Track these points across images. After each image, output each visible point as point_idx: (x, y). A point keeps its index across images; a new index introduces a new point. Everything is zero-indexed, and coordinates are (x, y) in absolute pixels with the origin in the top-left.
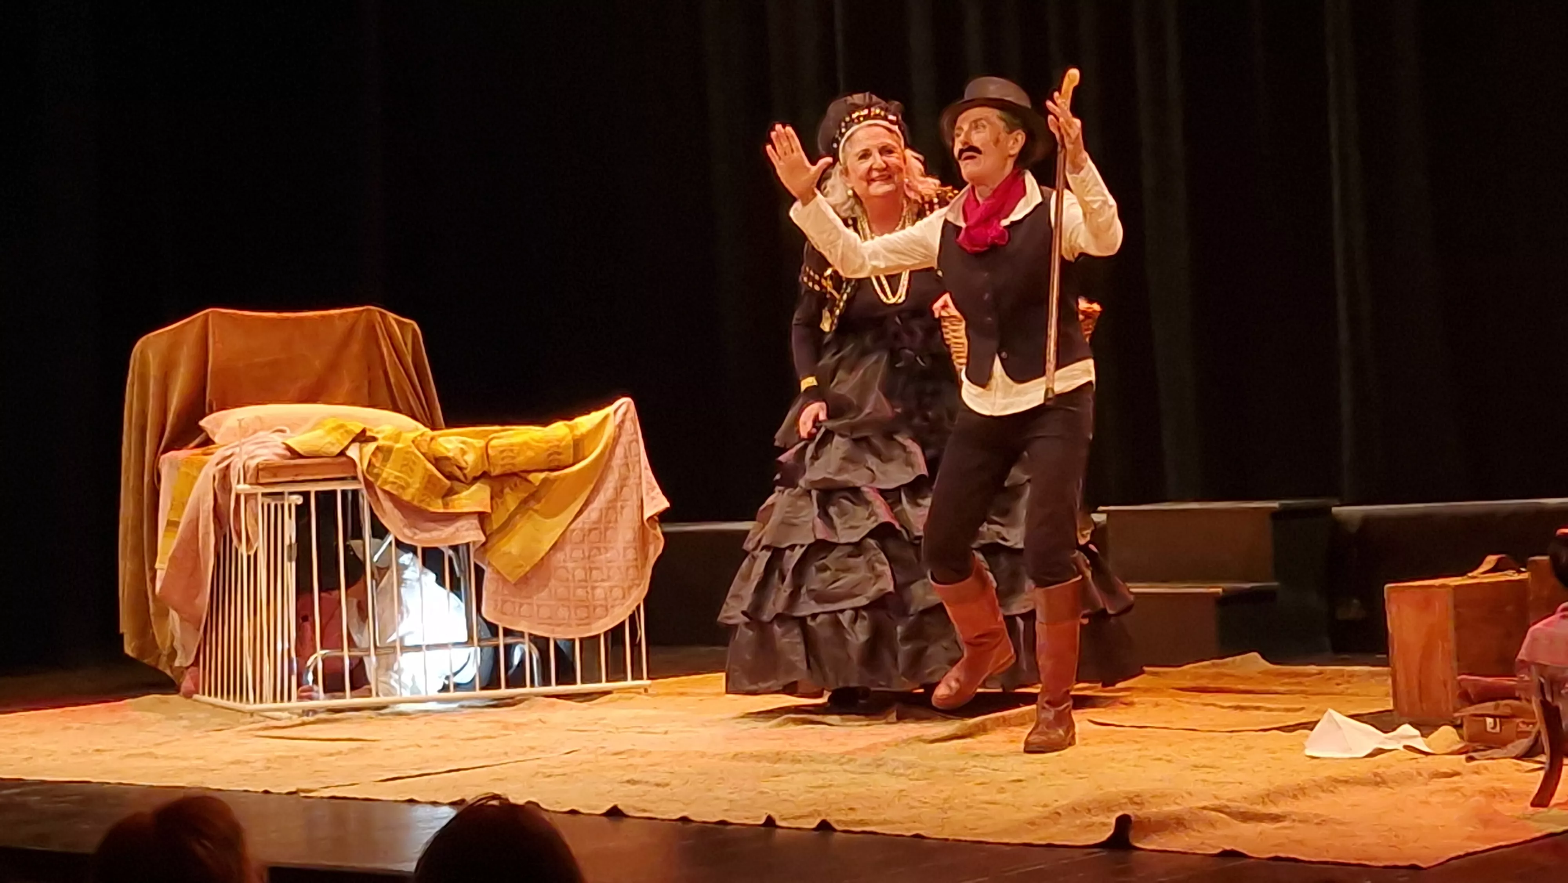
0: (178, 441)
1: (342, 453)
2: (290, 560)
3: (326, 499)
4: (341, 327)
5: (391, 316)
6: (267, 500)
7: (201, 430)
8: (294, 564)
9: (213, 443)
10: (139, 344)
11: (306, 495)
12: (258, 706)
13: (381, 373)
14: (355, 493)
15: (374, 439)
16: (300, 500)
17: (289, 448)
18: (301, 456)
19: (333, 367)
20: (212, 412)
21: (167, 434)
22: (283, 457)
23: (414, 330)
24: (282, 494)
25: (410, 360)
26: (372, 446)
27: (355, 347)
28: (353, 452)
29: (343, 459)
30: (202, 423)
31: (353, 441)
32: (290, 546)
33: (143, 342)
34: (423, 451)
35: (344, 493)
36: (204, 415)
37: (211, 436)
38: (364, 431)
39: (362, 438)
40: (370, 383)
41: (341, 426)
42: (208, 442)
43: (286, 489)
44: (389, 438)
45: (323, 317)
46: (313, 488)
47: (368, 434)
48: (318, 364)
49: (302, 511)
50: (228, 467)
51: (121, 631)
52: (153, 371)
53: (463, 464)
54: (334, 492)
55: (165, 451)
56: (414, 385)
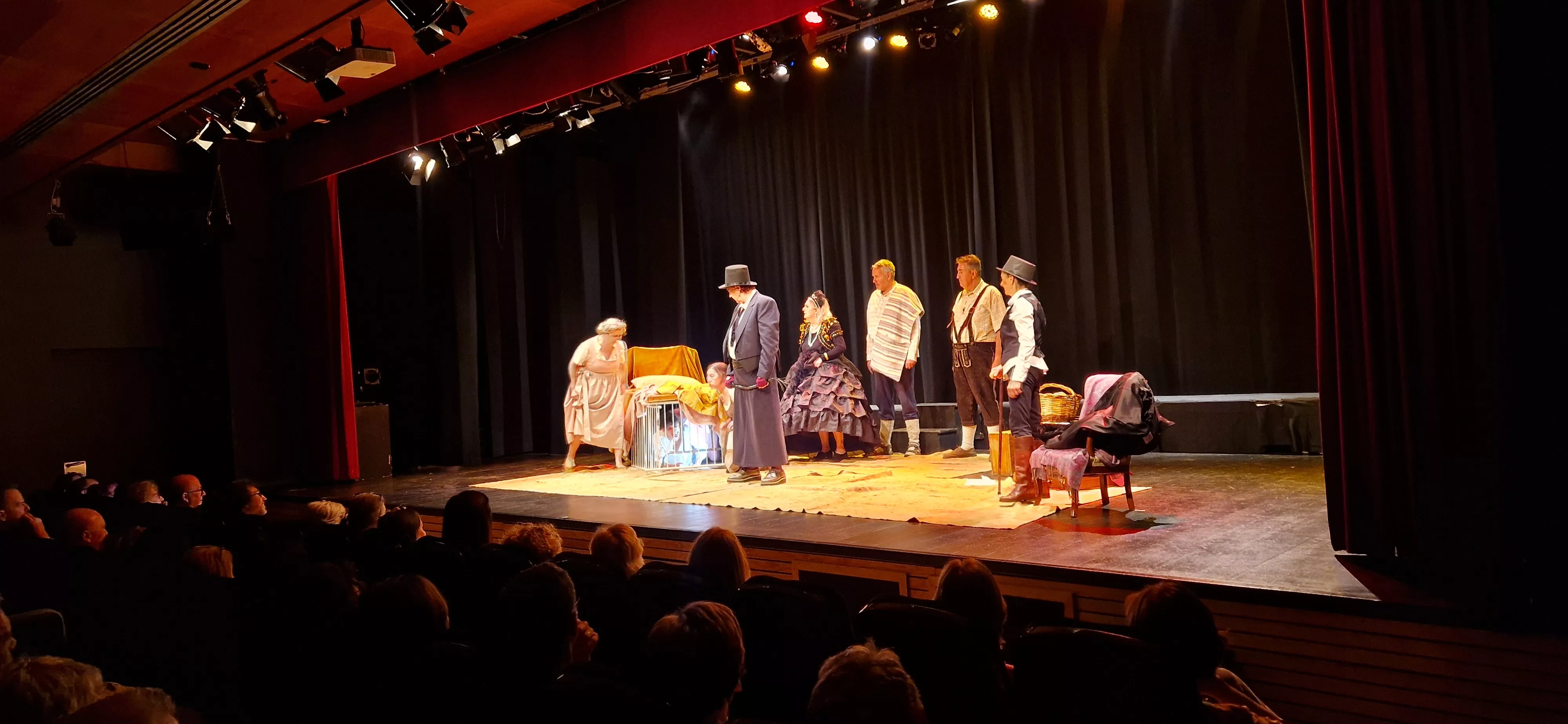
1: (674, 393)
2: (658, 425)
3: (669, 407)
4: (673, 352)
5: (689, 348)
6: (651, 407)
8: (659, 426)
11: (663, 406)
12: (649, 469)
13: (685, 365)
14: (678, 404)
15: (683, 389)
16: (661, 407)
17: (657, 392)
18: (661, 394)
19: (671, 364)
22: (655, 394)
23: (696, 353)
24: (655, 405)
25: (694, 361)
26: (682, 391)
27: (678, 358)
28: (677, 392)
29: (674, 395)
31: (677, 389)
32: (658, 421)
34: (697, 392)
35: (674, 405)
38: (680, 386)
39: (679, 388)
41: (673, 385)
43: (656, 404)
44: (688, 388)
45: (668, 349)
46: (665, 404)
47: (682, 387)
48: (667, 364)
49: (661, 411)
50: (639, 397)
53: (710, 396)
54: (671, 405)
56: (696, 369)
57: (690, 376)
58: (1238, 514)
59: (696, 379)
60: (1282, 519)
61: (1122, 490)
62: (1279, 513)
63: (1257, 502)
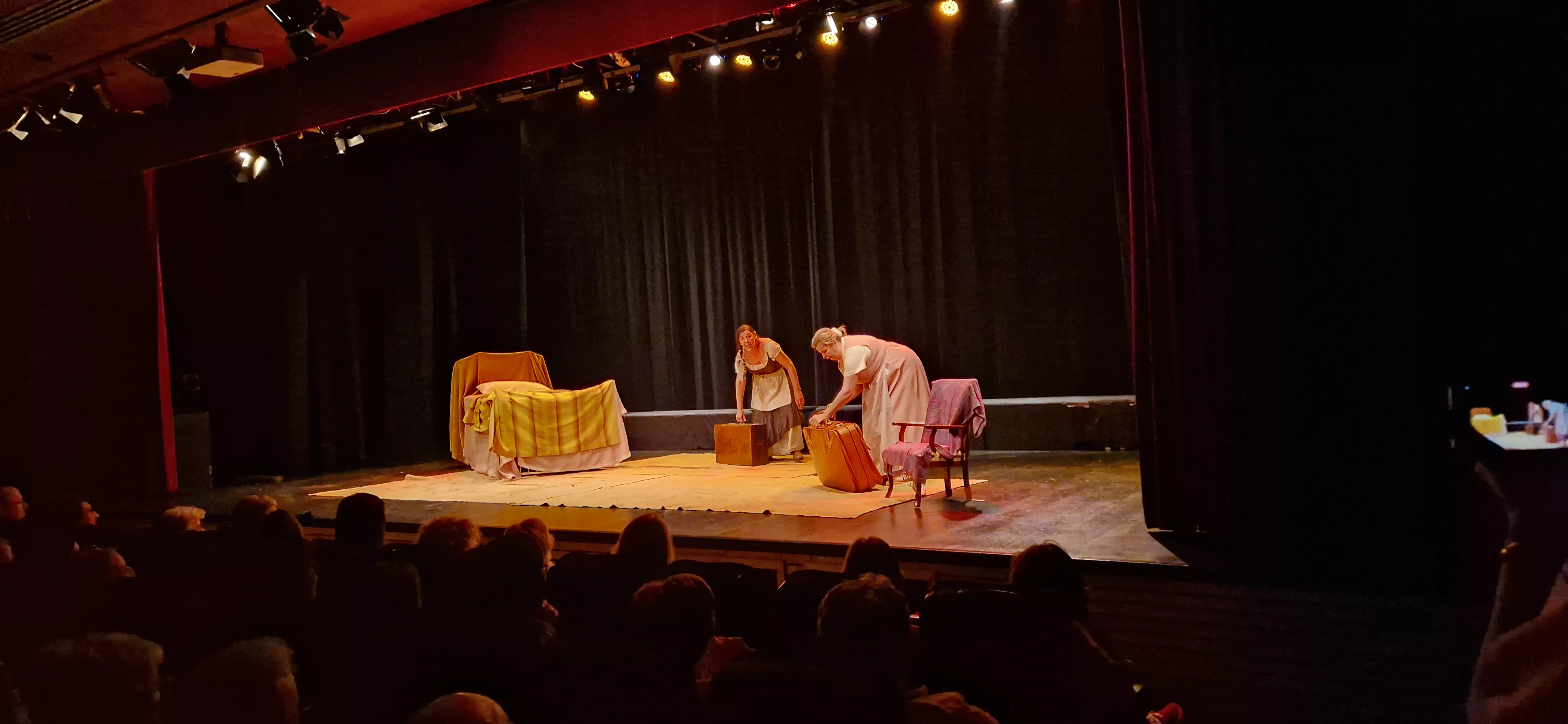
0: (470, 393)
4: (519, 358)
5: (535, 354)
7: (477, 389)
9: (481, 394)
10: (456, 363)
13: (532, 371)
19: (517, 370)
20: (480, 384)
21: (466, 390)
23: (542, 359)
25: (540, 367)
27: (525, 364)
30: (477, 387)
33: (457, 363)
36: (477, 385)
37: (480, 391)
40: (529, 375)
42: (479, 393)
45: (514, 354)
48: (513, 369)
51: (451, 451)
52: (461, 371)
55: (466, 396)
56: (542, 374)
57: (537, 382)
58: (1062, 502)
59: (543, 384)
60: (1100, 504)
61: (961, 483)
62: (1097, 499)
63: (1078, 491)
